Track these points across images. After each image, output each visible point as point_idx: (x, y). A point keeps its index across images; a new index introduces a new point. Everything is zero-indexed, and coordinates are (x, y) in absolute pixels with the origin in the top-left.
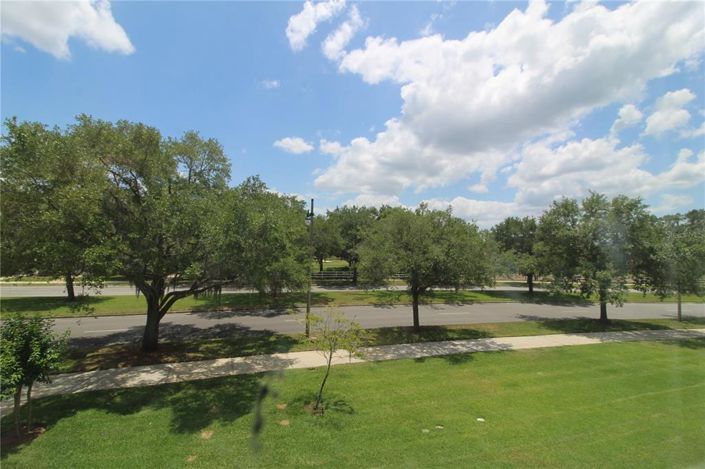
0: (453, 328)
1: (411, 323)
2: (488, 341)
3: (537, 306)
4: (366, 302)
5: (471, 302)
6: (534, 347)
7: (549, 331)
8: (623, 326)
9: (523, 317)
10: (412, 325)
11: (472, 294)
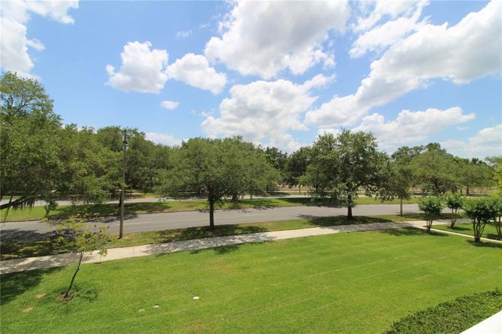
0: (242, 226)
1: (208, 224)
2: (262, 234)
3: (318, 208)
4: (195, 208)
5: (274, 206)
6: (288, 238)
7: (310, 226)
8: (364, 220)
9: (302, 216)
10: (209, 225)
11: (278, 201)
